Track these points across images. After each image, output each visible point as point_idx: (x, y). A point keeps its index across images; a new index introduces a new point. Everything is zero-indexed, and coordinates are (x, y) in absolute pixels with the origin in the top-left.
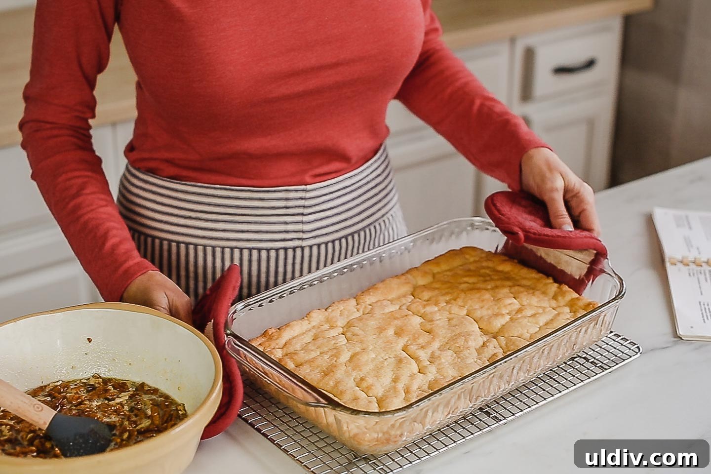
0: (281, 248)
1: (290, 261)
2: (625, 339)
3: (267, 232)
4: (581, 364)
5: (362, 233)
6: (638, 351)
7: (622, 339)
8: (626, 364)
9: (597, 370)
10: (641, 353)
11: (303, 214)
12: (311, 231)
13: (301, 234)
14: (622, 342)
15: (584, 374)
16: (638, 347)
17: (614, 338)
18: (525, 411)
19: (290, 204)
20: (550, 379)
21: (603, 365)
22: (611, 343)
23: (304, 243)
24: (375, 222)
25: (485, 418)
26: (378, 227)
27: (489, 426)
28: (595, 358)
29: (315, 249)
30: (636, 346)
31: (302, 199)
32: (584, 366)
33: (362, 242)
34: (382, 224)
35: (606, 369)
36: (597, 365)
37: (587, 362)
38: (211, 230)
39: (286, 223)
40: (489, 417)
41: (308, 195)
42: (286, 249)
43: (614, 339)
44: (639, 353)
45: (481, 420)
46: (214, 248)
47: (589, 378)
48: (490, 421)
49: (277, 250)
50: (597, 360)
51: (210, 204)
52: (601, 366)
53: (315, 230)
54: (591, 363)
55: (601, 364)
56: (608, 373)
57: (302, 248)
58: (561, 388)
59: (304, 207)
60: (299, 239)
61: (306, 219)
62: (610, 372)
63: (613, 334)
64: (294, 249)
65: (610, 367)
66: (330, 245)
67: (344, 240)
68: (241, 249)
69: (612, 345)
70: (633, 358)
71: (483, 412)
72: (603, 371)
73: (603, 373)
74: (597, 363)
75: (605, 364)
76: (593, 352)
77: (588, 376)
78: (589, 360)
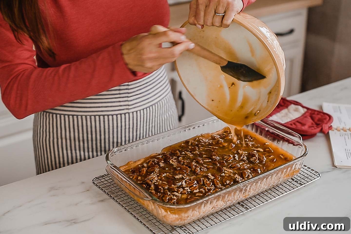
0: (119, 114)
1: (123, 120)
2: (313, 170)
3: (111, 107)
4: (290, 182)
5: (156, 105)
6: (319, 176)
7: (311, 170)
8: (313, 182)
9: (298, 185)
10: (320, 177)
11: (128, 97)
12: (132, 105)
13: (128, 106)
14: (311, 171)
15: (291, 187)
16: (319, 174)
19: (121, 92)
20: (274, 189)
21: (301, 183)
22: (306, 171)
23: (130, 111)
24: (162, 99)
25: (241, 208)
26: (163, 102)
27: (242, 212)
28: (297, 179)
29: (135, 113)
30: (318, 173)
31: (127, 89)
32: (291, 183)
33: (157, 109)
34: (165, 100)
35: (303, 185)
36: (298, 183)
37: (293, 181)
39: (120, 102)
40: (243, 207)
41: (130, 87)
42: (121, 114)
44: (319, 177)
45: (238, 209)
47: (294, 189)
48: (243, 209)
49: (117, 115)
50: (298, 180)
52: (300, 183)
53: (134, 104)
54: (295, 181)
55: (300, 182)
57: (129, 113)
58: (279, 193)
59: (128, 93)
60: (127, 109)
61: (129, 99)
62: (304, 186)
63: (307, 167)
64: (125, 114)
65: (305, 184)
66: (142, 111)
67: (148, 109)
68: (99, 116)
69: (306, 173)
70: (316, 179)
71: (240, 205)
73: (301, 186)
74: (298, 181)
75: (302, 182)
76: (296, 176)
77: (293, 188)
78: (294, 180)
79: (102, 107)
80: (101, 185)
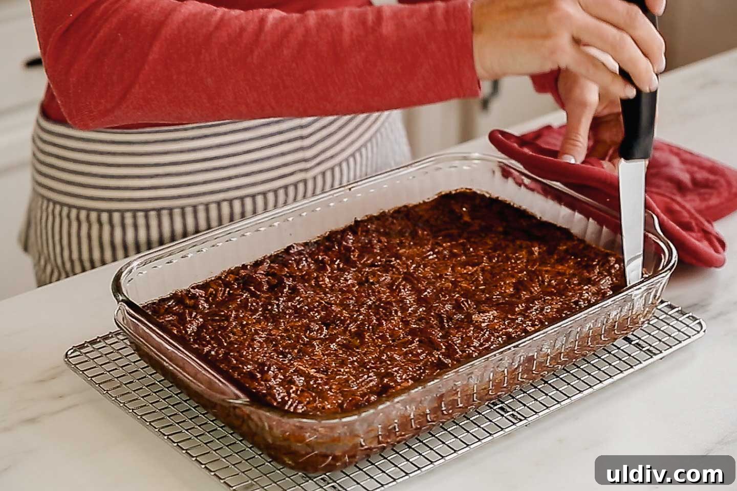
2: (681, 312)
6: (699, 329)
7: (678, 312)
8: (682, 347)
9: (643, 356)
10: (704, 332)
14: (677, 315)
16: (700, 324)
17: (666, 310)
18: (552, 409)
21: (652, 349)
25: (498, 419)
27: (502, 429)
28: (640, 339)
30: (697, 321)
35: (655, 354)
36: (644, 349)
38: (189, 185)
40: (503, 416)
43: (667, 312)
44: (701, 332)
45: (490, 421)
46: (195, 208)
47: (631, 367)
50: (644, 341)
51: (181, 152)
52: (648, 350)
54: (635, 345)
55: (648, 347)
56: (657, 360)
60: (301, 171)
62: (661, 359)
63: (666, 304)
65: (661, 352)
70: (693, 339)
71: (495, 410)
72: (652, 357)
73: (651, 360)
74: (644, 344)
75: (654, 347)
76: (646, 325)
77: (629, 365)
78: (632, 341)
79: (237, 177)
80: (89, 369)
